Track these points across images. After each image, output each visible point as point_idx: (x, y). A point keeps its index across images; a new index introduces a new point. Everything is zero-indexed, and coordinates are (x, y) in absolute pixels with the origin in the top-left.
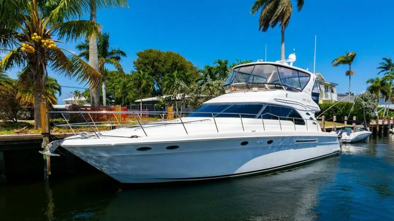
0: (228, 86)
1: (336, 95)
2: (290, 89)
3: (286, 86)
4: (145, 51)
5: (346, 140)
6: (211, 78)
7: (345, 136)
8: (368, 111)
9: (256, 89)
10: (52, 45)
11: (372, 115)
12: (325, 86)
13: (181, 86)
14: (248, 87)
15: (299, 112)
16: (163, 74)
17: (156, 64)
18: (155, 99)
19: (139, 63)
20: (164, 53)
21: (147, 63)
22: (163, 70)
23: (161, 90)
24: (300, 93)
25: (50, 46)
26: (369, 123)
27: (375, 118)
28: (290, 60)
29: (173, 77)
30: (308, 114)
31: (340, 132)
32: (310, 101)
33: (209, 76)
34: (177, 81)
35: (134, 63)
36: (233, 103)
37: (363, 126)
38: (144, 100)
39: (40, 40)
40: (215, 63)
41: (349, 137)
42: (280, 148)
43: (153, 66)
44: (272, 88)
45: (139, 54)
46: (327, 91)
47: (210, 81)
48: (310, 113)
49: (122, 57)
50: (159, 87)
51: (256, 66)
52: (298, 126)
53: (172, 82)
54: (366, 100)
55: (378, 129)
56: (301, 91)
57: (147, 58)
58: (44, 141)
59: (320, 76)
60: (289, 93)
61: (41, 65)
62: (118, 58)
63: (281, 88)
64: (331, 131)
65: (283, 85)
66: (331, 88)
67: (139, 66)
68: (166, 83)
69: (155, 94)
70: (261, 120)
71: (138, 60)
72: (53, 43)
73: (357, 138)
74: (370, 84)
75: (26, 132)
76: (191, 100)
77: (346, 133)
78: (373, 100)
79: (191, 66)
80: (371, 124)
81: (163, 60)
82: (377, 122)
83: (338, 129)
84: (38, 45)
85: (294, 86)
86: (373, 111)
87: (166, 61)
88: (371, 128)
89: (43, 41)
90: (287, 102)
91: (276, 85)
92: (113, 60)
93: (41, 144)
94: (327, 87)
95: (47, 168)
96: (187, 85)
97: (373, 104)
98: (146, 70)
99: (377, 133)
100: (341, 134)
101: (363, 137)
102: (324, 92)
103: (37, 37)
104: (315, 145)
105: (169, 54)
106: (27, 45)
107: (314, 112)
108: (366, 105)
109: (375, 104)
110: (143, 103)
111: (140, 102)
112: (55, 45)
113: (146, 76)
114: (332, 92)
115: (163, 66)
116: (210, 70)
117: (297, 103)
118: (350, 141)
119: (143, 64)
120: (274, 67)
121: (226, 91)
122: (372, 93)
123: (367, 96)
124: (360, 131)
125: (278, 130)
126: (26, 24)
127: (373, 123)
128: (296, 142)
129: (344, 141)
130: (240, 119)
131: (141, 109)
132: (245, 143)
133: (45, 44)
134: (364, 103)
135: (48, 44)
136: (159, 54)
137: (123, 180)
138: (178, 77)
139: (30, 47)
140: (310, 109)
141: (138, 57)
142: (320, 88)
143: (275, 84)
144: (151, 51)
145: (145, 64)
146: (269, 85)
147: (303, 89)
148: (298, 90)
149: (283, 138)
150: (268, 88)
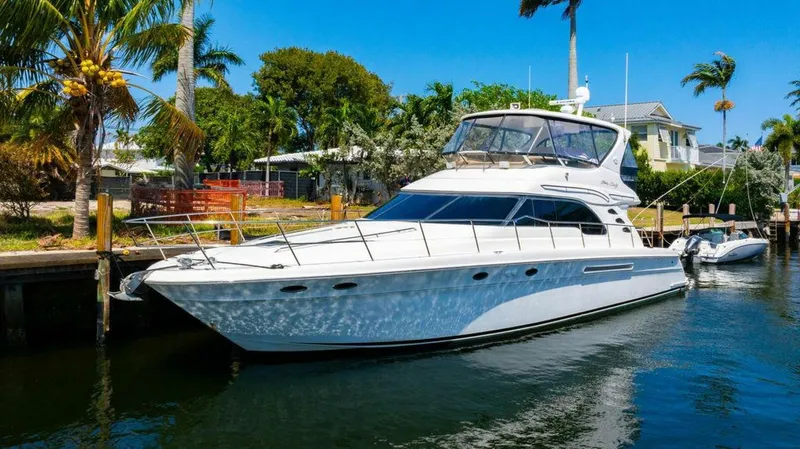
0: (451, 156)
1: (697, 151)
2: (574, 163)
3: (566, 157)
4: (280, 51)
5: (707, 258)
6: (420, 121)
7: (705, 249)
8: (765, 191)
9: (505, 164)
10: (119, 80)
11: (774, 198)
12: (671, 133)
13: (356, 136)
14: (491, 159)
15: (594, 209)
16: (316, 103)
17: (301, 80)
18: (299, 156)
19: (265, 78)
20: (322, 56)
21: (283, 79)
22: (317, 92)
23: (311, 134)
24: (594, 171)
25: (114, 83)
26: (769, 218)
27: (782, 206)
28: (577, 101)
29: (339, 115)
30: (612, 212)
31: (694, 241)
32: (616, 186)
33: (414, 118)
34: (347, 125)
35: (255, 77)
36: (459, 193)
37: (753, 225)
38: (274, 159)
39: (96, 73)
40: (428, 90)
41: (713, 251)
42: (550, 284)
43: (295, 85)
44: (537, 163)
45: (266, 58)
46: (675, 142)
47: (417, 129)
48: (616, 208)
49: (229, 65)
50: (306, 128)
51: (507, 117)
52: (589, 238)
53: (338, 125)
54: (758, 166)
55: (788, 230)
56: (597, 166)
57: (282, 67)
58: (100, 266)
59: (659, 109)
60: (572, 171)
61: (96, 117)
62: (222, 67)
63: (554, 162)
64: (676, 237)
65: (560, 156)
66: (685, 136)
67: (265, 84)
68: (324, 127)
69: (297, 145)
70: (512, 228)
71: (264, 70)
72: (121, 77)
73: (732, 254)
74: (770, 132)
75: (60, 246)
76: (377, 165)
77: (708, 242)
78: (776, 167)
79: (377, 85)
80: (772, 218)
81: (317, 70)
82: (786, 215)
83: (694, 232)
84: (93, 81)
85: (584, 157)
86: (776, 192)
87: (323, 74)
88: (774, 228)
89: (101, 73)
90: (569, 189)
91: (546, 157)
92: (211, 71)
93: (94, 271)
94: (676, 133)
95: (102, 319)
96: (369, 134)
97: (775, 176)
98: (280, 92)
99: (787, 240)
100: (696, 244)
101: (747, 252)
102: (668, 145)
103: (93, 67)
104: (626, 276)
105: (332, 58)
106: (75, 83)
107: (627, 206)
108: (759, 178)
109: (778, 175)
110: (272, 164)
111: (265, 164)
112: (123, 81)
113: (282, 109)
114: (688, 144)
115: (318, 84)
116: (417, 104)
117: (589, 192)
118: (715, 261)
119: (274, 78)
120: (543, 121)
121: (449, 165)
122: (772, 150)
123: (761, 158)
124: (741, 237)
125: (549, 248)
126: (69, 38)
127: (778, 216)
128: (587, 270)
129: (704, 260)
130: (470, 227)
131: (267, 180)
132: (481, 275)
133: (106, 79)
134: (754, 172)
135: (111, 79)
136: (310, 57)
137: (249, 346)
138: (350, 115)
139: (80, 86)
140: (616, 202)
141: (262, 64)
142: (660, 136)
143: (544, 155)
144: (292, 51)
145: (277, 81)
146: (532, 157)
147: (601, 162)
148: (591, 163)
149: (557, 264)
150: (529, 162)
